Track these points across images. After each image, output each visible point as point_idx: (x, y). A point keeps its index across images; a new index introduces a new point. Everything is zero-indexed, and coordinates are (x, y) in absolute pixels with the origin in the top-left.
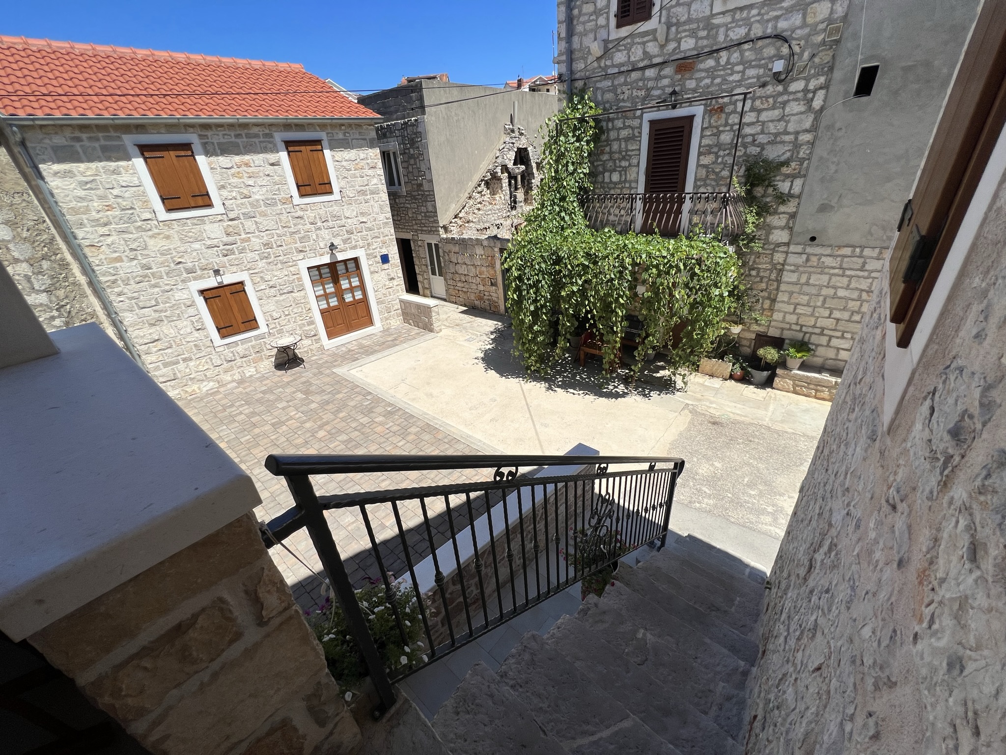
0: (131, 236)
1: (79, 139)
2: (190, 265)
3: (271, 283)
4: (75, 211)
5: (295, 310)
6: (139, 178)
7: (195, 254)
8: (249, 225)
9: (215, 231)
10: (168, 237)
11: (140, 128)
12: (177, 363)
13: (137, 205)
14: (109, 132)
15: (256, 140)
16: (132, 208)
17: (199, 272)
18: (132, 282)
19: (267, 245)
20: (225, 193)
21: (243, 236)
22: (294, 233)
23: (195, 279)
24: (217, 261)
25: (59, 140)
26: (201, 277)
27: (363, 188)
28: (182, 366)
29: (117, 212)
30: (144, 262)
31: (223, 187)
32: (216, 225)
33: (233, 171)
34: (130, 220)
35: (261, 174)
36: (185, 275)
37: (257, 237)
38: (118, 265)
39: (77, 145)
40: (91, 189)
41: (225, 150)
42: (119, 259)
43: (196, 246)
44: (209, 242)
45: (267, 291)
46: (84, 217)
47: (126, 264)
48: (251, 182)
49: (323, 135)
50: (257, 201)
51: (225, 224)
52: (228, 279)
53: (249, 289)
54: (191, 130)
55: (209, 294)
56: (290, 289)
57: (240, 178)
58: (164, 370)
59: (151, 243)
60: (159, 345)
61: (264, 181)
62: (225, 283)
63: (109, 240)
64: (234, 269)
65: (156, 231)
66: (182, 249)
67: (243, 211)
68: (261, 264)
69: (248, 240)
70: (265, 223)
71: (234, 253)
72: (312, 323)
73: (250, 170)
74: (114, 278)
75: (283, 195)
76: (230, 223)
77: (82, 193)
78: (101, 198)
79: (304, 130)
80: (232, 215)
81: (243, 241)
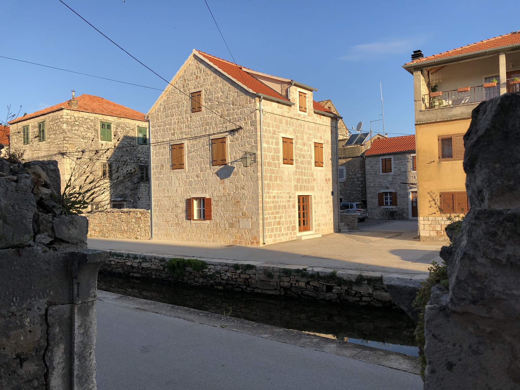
0: (374, 178)
1: (373, 158)
2: (383, 186)
3: (399, 194)
4: (368, 172)
5: (404, 204)
6: (380, 166)
7: (384, 183)
8: (398, 177)
10: (381, 179)
11: (383, 155)
12: (373, 209)
13: (378, 171)
14: (378, 157)
15: (406, 156)
18: (371, 188)
19: (401, 183)
20: (395, 169)
22: (409, 181)
24: (388, 185)
25: (370, 159)
26: (384, 189)
28: (373, 210)
29: (374, 172)
30: (375, 183)
32: (391, 177)
33: (398, 164)
34: (376, 174)
36: (381, 188)
37: (400, 181)
41: (398, 159)
42: (371, 182)
43: (385, 181)
44: (388, 181)
48: (402, 167)
50: (402, 171)
52: (389, 191)
54: (393, 155)
56: (404, 197)
57: (400, 165)
59: (377, 179)
60: (370, 203)
61: (405, 166)
63: (371, 178)
64: (393, 188)
65: (379, 177)
66: (382, 182)
67: (398, 174)
68: (398, 188)
69: (397, 181)
71: (393, 184)
73: (403, 163)
74: (369, 186)
75: (409, 170)
76: (393, 176)
77: (370, 168)
78: (373, 169)
80: (395, 175)
81: (395, 181)
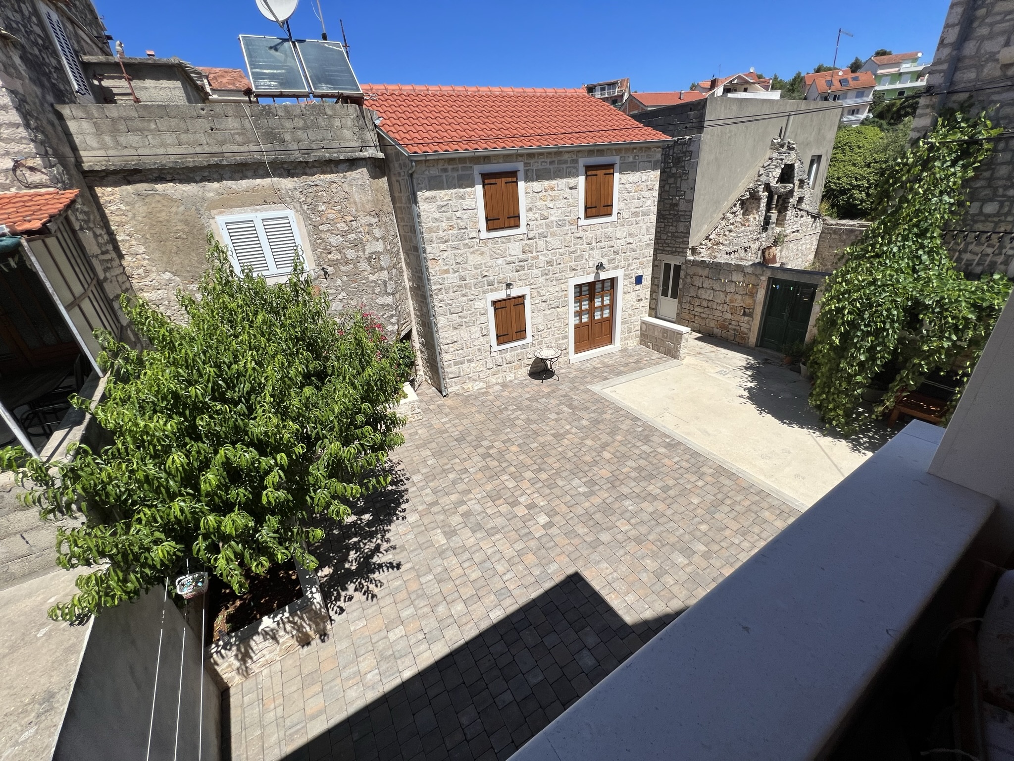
0: (459, 252)
1: (445, 170)
2: (492, 278)
3: (544, 298)
4: (431, 231)
5: (556, 325)
6: (476, 202)
7: (497, 268)
8: (541, 243)
9: (515, 249)
10: (482, 254)
11: (486, 159)
12: (463, 363)
13: (470, 224)
14: (466, 163)
15: (564, 166)
16: (466, 228)
17: (496, 285)
18: (451, 291)
19: (550, 263)
20: (531, 215)
21: (535, 254)
22: (572, 252)
23: (492, 291)
24: (510, 275)
25: (434, 172)
26: (496, 290)
27: (637, 210)
28: (465, 366)
29: (455, 231)
30: (462, 274)
31: (530, 209)
32: (518, 243)
33: (541, 194)
34: (462, 239)
35: (561, 197)
36: (486, 287)
37: (544, 255)
38: (445, 276)
39: (444, 175)
40: (444, 212)
41: (540, 176)
42: (447, 272)
43: (500, 262)
44: (509, 259)
45: (539, 305)
46: (434, 235)
47: (451, 275)
48: (551, 205)
49: (617, 159)
50: (552, 222)
51: (524, 243)
52: (515, 292)
53: (527, 302)
54: (520, 159)
55: (498, 305)
56: (556, 304)
57: (544, 201)
58: (453, 368)
59: (471, 257)
60: (456, 346)
61: (561, 203)
62: (512, 296)
63: (445, 254)
64: (521, 283)
65: (476, 248)
66: (490, 264)
67: (540, 231)
68: (541, 280)
69: (537, 258)
70: (554, 242)
71: (523, 270)
72: (566, 337)
73: (553, 193)
74: (440, 287)
75: (573, 217)
76: (528, 242)
77: (437, 215)
78: (448, 219)
79: (603, 155)
80: (530, 236)
81: (533, 258)
